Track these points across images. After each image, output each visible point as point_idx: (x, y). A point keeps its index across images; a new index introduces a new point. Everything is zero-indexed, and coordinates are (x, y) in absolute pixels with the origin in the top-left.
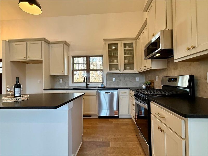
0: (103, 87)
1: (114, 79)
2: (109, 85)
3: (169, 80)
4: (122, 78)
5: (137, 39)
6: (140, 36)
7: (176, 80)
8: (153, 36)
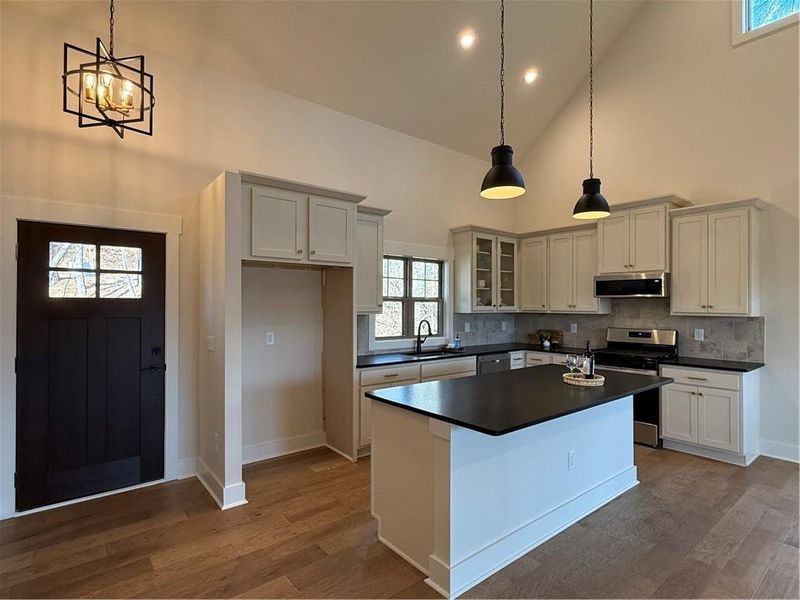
1: (467, 327)
3: (632, 334)
4: (480, 323)
5: (520, 237)
6: (544, 238)
7: (649, 335)
8: (626, 266)
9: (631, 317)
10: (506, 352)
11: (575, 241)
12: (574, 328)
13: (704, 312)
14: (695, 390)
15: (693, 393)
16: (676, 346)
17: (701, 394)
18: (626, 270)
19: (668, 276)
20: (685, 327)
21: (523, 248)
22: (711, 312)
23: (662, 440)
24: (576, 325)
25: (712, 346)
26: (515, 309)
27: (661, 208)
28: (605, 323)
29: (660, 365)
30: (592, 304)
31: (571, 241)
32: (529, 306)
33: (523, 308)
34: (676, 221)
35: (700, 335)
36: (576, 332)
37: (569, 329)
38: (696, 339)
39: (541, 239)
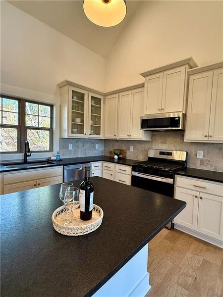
0: (59, 160)
1: (71, 147)
2: (63, 155)
3: (162, 153)
4: (80, 145)
5: (105, 95)
6: (116, 95)
7: (170, 154)
8: (159, 110)
9: (161, 143)
10: (89, 162)
11: (132, 96)
12: (132, 148)
13: (205, 140)
14: (197, 194)
15: (196, 197)
16: (186, 161)
17: (201, 198)
18: (159, 112)
19: (184, 116)
20: (192, 149)
21: (106, 102)
22: (210, 140)
23: (174, 224)
24: (133, 147)
25: (207, 162)
26: (101, 137)
27: (183, 69)
28: (147, 146)
29: (176, 176)
30: (139, 134)
31: (130, 96)
32: (109, 136)
33: (105, 137)
34: (192, 78)
35: (200, 155)
36: (132, 151)
37: (129, 149)
38: (198, 157)
39: (115, 96)
